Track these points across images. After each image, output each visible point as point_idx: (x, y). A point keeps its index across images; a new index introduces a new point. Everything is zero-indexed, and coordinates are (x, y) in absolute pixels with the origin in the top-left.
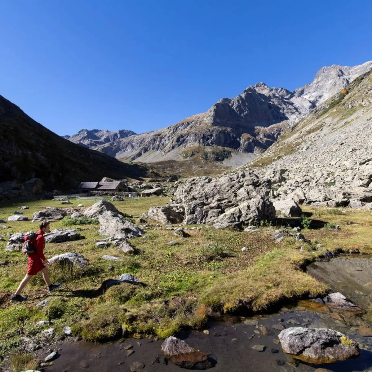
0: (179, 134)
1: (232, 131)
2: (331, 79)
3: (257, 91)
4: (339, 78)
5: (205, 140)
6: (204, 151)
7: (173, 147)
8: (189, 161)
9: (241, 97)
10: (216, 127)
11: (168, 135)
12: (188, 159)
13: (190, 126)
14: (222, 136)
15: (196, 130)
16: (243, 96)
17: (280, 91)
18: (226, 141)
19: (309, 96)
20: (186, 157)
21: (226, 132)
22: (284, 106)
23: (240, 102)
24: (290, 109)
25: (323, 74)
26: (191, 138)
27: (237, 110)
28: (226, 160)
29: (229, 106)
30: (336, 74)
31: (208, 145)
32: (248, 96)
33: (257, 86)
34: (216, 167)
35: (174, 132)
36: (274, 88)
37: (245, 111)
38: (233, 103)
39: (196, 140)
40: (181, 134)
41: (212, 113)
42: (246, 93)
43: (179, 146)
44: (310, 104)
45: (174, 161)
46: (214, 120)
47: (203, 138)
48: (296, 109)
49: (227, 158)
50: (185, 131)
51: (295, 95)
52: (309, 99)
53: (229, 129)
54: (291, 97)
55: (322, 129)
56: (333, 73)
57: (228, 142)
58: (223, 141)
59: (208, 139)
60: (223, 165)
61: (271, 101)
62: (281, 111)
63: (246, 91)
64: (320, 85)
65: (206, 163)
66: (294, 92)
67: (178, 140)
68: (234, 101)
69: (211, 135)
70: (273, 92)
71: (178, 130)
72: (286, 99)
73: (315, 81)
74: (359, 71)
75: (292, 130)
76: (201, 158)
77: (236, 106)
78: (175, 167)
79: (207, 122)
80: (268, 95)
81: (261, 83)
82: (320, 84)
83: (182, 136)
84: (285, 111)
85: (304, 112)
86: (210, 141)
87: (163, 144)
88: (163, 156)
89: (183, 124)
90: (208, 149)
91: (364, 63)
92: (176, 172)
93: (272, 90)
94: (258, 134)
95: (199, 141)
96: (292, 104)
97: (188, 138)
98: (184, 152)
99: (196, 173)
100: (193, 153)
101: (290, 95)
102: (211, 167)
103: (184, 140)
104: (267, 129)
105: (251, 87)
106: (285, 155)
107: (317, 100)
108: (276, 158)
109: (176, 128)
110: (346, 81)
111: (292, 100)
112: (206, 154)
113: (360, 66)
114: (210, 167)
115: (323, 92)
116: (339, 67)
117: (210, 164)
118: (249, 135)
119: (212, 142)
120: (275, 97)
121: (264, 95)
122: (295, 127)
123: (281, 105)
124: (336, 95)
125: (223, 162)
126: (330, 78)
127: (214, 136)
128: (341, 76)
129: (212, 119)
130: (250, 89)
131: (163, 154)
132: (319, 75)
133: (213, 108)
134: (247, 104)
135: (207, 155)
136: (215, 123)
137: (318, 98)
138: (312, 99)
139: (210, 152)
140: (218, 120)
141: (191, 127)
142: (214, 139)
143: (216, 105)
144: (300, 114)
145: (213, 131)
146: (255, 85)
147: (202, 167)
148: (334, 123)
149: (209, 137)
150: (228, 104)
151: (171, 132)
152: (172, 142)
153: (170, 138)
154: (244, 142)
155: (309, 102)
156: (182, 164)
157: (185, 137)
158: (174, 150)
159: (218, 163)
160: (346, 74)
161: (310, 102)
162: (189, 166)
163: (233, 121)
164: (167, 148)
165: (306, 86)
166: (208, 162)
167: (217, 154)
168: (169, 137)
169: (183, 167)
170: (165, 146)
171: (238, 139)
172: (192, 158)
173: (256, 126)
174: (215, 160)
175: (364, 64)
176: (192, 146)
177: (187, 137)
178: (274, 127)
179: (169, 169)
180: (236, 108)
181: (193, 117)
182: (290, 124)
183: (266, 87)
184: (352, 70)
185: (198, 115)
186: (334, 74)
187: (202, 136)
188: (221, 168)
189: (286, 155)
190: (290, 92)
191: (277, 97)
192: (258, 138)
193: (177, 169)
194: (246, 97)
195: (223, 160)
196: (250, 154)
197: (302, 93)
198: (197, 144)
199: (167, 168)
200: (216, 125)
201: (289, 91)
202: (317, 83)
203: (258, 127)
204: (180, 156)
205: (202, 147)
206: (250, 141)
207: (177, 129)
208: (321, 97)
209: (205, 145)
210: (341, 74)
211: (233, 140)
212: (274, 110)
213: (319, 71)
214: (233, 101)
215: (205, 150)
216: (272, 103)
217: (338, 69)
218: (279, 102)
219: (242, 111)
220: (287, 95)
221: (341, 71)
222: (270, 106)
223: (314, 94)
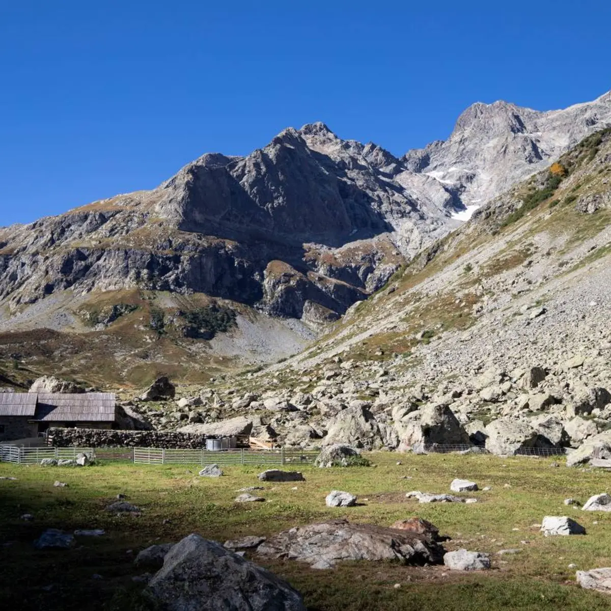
0: (73, 250)
1: (240, 252)
2: (495, 136)
3: (309, 143)
4: (513, 134)
5: (157, 273)
6: (151, 304)
7: (49, 289)
8: (105, 337)
9: (265, 157)
10: (193, 237)
11: (32, 249)
12: (100, 327)
13: (108, 225)
14: (209, 263)
15: (128, 240)
16: (272, 153)
17: (369, 152)
18: (219, 278)
19: (441, 174)
20: (94, 321)
21: (222, 252)
22: (381, 194)
23: (263, 169)
24: (398, 204)
25: (474, 121)
26: (111, 263)
27: (254, 190)
28: (220, 335)
29: (231, 177)
30: (506, 124)
31: (165, 287)
32: (284, 154)
33: (308, 131)
34: (192, 357)
35: (52, 241)
36: (352, 142)
37: (277, 198)
38: (243, 171)
39: (126, 272)
40: (77, 250)
41: (181, 193)
42: (278, 146)
43: (69, 284)
44: (447, 196)
45: (51, 333)
46: (185, 213)
47: (151, 266)
48: (413, 204)
49: (225, 331)
50: (91, 241)
51: (406, 168)
52: (442, 181)
53: (230, 245)
54: (398, 171)
55: (530, 262)
56: (500, 121)
57: (227, 281)
58: (211, 278)
59: (165, 270)
60: (210, 351)
61: (345, 175)
62: (374, 205)
63: (277, 141)
64: (467, 149)
65: (159, 342)
66: (405, 160)
67: (67, 266)
68: (245, 166)
69: (177, 260)
70: (352, 151)
71: (67, 234)
72: (384, 175)
73: (456, 137)
74: (558, 123)
75: (429, 260)
76: (142, 328)
77: (250, 180)
78: (57, 353)
79: (163, 217)
80: (339, 159)
81: (318, 124)
82: (470, 146)
83: (80, 255)
84: (385, 207)
85: (431, 215)
86: (171, 276)
87: (13, 277)
88: (14, 314)
89: (86, 217)
90: (166, 301)
91: (569, 106)
92: (60, 369)
93: (347, 146)
94: (313, 265)
95: (138, 274)
96: (400, 190)
97: (101, 262)
98: (87, 306)
99: (130, 373)
100: (115, 309)
101: (394, 165)
102: (176, 356)
103: (87, 268)
104: (336, 252)
105: (293, 131)
106: (445, 327)
107: (462, 186)
108: (419, 336)
109: (62, 229)
110: (530, 145)
111: (401, 179)
112: (159, 316)
113: (560, 112)
114: (170, 358)
115: (477, 167)
116: (512, 108)
117: (172, 349)
118: (288, 265)
119: (177, 279)
120: (357, 166)
121: (326, 157)
122: (435, 252)
123: (373, 190)
124: (538, 177)
125: (212, 342)
126: (491, 133)
127: (185, 264)
128: (519, 131)
129: (181, 211)
130: (289, 137)
131: (13, 306)
132: (465, 124)
133: (183, 177)
134: (281, 178)
135: (161, 320)
136: (187, 223)
137: (463, 180)
138: (450, 182)
139: (170, 310)
140: (198, 216)
141: (112, 230)
142: (183, 271)
143: (191, 171)
144: (422, 218)
145: (181, 247)
146: (303, 129)
147: (146, 356)
148: (558, 249)
149: (170, 264)
150: (227, 174)
151: (43, 241)
152: (47, 272)
153: (40, 258)
154: (274, 286)
155: (443, 190)
156: (79, 345)
157: (90, 260)
158: (50, 298)
159: (197, 347)
160: (529, 127)
161: (447, 190)
162: (104, 352)
163: (241, 222)
164: (26, 291)
165: (433, 146)
166: (167, 342)
167: (195, 317)
168: (36, 254)
169: (82, 354)
170: (21, 284)
171: (257, 277)
172: (113, 326)
173: (308, 241)
174: (186, 336)
175: (569, 109)
176: (112, 288)
177: (99, 258)
178: (357, 249)
179: (35, 358)
180: (252, 186)
181: (119, 200)
182: (399, 244)
183: (331, 135)
184: (543, 120)
185: (135, 196)
186: (502, 125)
187: (147, 258)
188: (207, 361)
189: (446, 330)
190: (392, 157)
191: (361, 168)
192: (313, 276)
193: (62, 358)
194: (277, 156)
195: (211, 336)
196: (292, 321)
197: (424, 163)
198: (129, 284)
199: (29, 355)
200: (191, 231)
201: (392, 154)
202: (462, 141)
203: (312, 245)
204: (72, 318)
205: (147, 293)
206: (293, 283)
207: (63, 232)
208: (471, 178)
209: (154, 288)
210: (518, 126)
211: (240, 276)
212: (356, 201)
213: (464, 113)
214: (241, 164)
215: (156, 302)
216: (349, 182)
217: (510, 114)
218: (366, 181)
219: (266, 196)
220: (388, 164)
221: (517, 117)
222: (345, 191)
223: (453, 169)
